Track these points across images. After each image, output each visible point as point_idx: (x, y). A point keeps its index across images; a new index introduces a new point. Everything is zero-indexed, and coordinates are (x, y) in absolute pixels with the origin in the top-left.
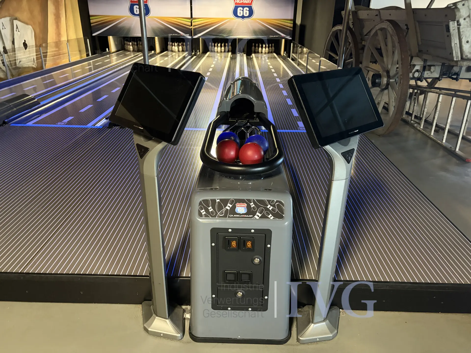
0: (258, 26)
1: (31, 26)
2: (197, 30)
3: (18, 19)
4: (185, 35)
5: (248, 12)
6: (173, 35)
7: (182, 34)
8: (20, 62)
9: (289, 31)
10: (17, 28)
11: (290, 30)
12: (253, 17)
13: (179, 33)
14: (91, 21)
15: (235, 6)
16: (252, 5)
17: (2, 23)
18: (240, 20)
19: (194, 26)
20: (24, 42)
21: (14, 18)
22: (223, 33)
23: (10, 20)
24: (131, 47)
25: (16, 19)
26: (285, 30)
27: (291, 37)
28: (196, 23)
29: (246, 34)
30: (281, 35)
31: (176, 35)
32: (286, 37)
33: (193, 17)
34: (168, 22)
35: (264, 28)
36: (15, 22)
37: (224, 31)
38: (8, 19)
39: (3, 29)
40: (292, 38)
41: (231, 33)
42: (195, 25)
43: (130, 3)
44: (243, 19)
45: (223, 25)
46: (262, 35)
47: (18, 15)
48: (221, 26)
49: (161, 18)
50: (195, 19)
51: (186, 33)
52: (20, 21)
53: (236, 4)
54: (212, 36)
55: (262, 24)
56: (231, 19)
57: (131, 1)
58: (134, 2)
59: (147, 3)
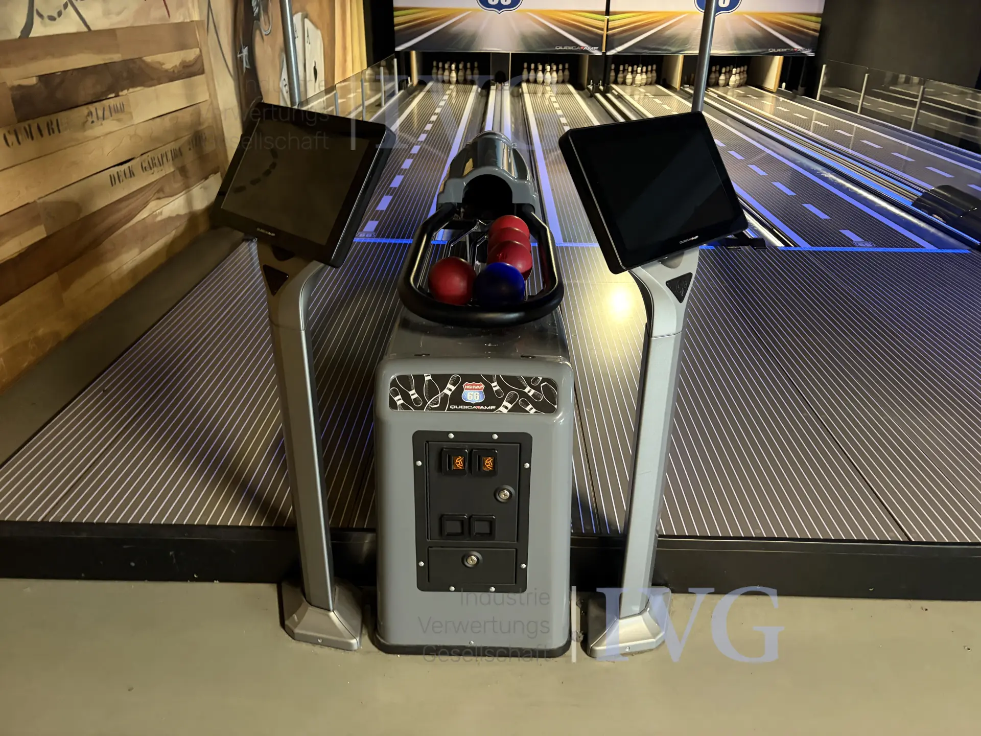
0: (746, 29)
1: (321, 31)
2: (616, 37)
3: (308, 16)
4: (589, 48)
6: (565, 48)
7: (584, 47)
9: (810, 39)
10: (308, 35)
11: (813, 36)
12: (737, 10)
13: (577, 45)
14: (396, 20)
19: (612, 29)
20: (314, 65)
21: (305, 12)
22: (671, 45)
23: (301, 20)
24: (454, 74)
26: (803, 36)
27: (812, 52)
28: (619, 23)
30: (791, 47)
31: (571, 48)
32: (804, 52)
33: (611, 9)
35: (758, 33)
36: (306, 22)
37: (673, 40)
38: (300, 15)
40: (815, 54)
41: (685, 44)
42: (613, 26)
45: (672, 27)
46: (754, 48)
47: (309, 8)
48: (668, 29)
49: (541, 13)
50: (615, 13)
51: (592, 46)
52: (310, 20)
54: (646, 51)
55: (756, 24)
56: (692, 13)
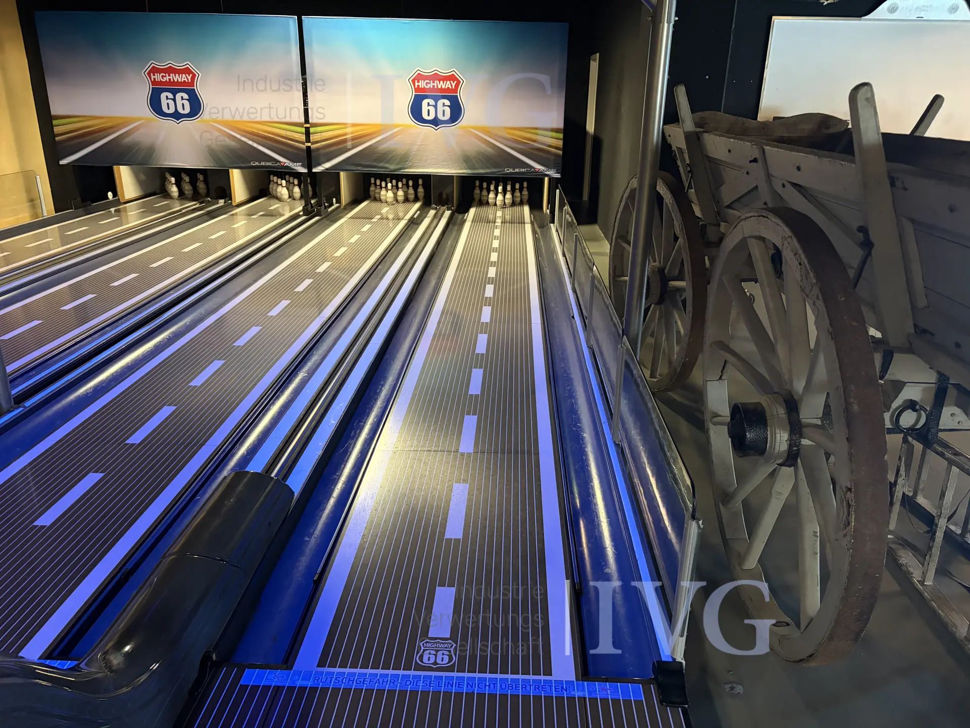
0: (474, 146)
2: (322, 152)
5: (448, 110)
6: (263, 164)
7: (285, 163)
9: (552, 158)
11: (556, 155)
12: (460, 123)
13: (277, 161)
14: (57, 130)
15: (415, 95)
16: (458, 95)
18: (429, 129)
26: (546, 156)
27: (557, 172)
28: (319, 136)
29: (446, 164)
31: (270, 164)
33: (311, 120)
34: (249, 133)
35: (490, 150)
37: (390, 157)
41: (406, 162)
42: (317, 140)
43: (151, 87)
44: (436, 128)
48: (382, 145)
50: (316, 125)
51: (294, 161)
53: (418, 89)
54: (359, 168)
55: (485, 140)
56: (408, 126)
57: (154, 83)
58: (161, 83)
59: (194, 87)
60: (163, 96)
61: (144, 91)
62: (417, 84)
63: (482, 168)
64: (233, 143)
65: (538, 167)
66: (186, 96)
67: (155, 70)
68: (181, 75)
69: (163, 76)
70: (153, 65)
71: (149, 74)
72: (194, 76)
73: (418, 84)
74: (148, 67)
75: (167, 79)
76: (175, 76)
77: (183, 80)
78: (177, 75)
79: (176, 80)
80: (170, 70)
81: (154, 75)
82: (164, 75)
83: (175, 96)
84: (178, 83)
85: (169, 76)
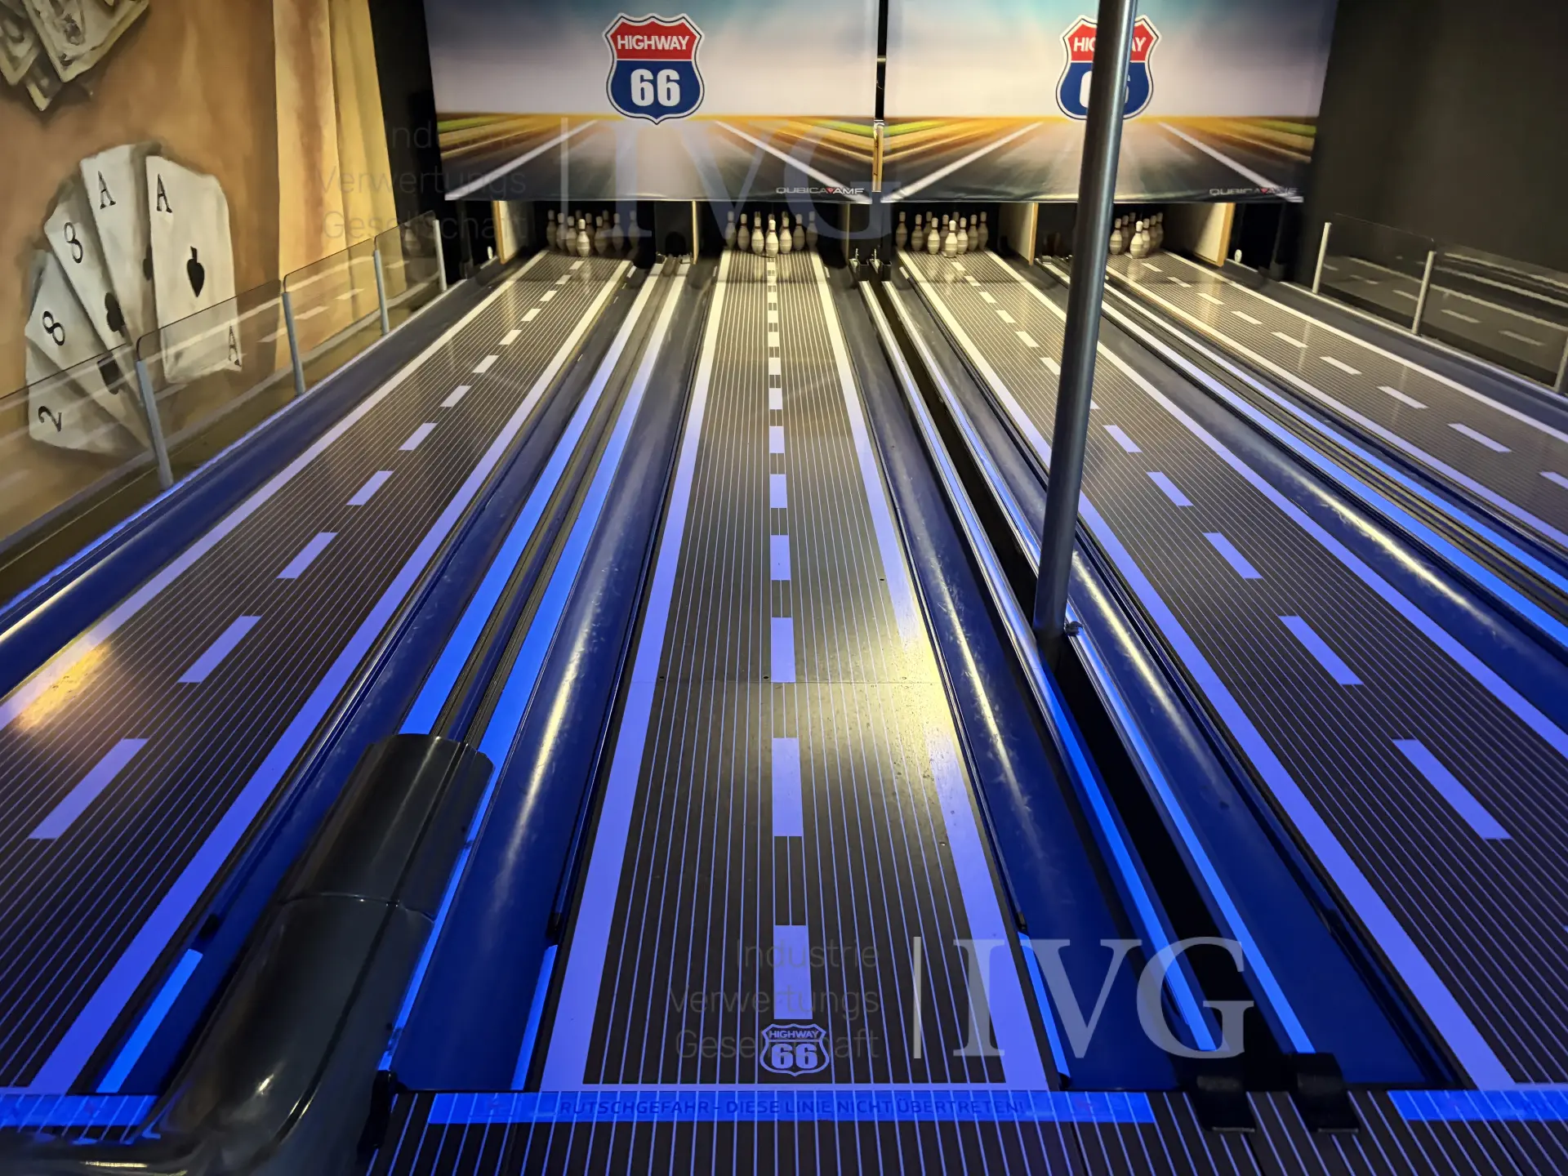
0: (1161, 151)
1: (218, 178)
2: (899, 168)
3: (163, 150)
4: (844, 190)
7: (834, 189)
8: (178, 356)
9: (1293, 168)
10: (162, 194)
11: (1300, 164)
12: (1142, 114)
13: (821, 185)
14: (444, 140)
15: (1072, 64)
16: (1146, 62)
17: (101, 178)
19: (885, 154)
20: (190, 256)
21: (147, 144)
22: (1014, 182)
23: (132, 161)
24: (584, 239)
25: (155, 151)
26: (1279, 164)
27: (1298, 194)
28: (899, 141)
30: (1254, 185)
31: (809, 191)
32: (1282, 195)
34: (777, 137)
35: (1186, 157)
36: (157, 167)
37: (1017, 174)
38: (123, 152)
39: (103, 206)
40: (1305, 199)
41: (1043, 182)
42: (892, 147)
43: (616, 60)
45: (1014, 147)
46: (1181, 190)
47: (164, 131)
48: (1004, 153)
49: (745, 123)
50: (895, 121)
51: (850, 185)
52: (170, 158)
53: (1077, 54)
54: (962, 195)
55: (1182, 140)
56: (1050, 121)
57: (622, 52)
58: (633, 52)
59: (690, 58)
60: (636, 75)
61: (604, 67)
62: (1076, 44)
63: (1170, 190)
64: (745, 155)
65: (1267, 185)
66: (675, 75)
67: (625, 30)
68: (669, 37)
69: (638, 41)
70: (623, 20)
71: (614, 37)
72: (693, 37)
73: (1080, 44)
74: (614, 24)
75: (644, 45)
76: (660, 39)
77: (673, 45)
78: (663, 38)
79: (660, 47)
80: (653, 30)
81: (623, 39)
82: (641, 38)
83: (655, 75)
84: (664, 53)
85: (649, 39)
